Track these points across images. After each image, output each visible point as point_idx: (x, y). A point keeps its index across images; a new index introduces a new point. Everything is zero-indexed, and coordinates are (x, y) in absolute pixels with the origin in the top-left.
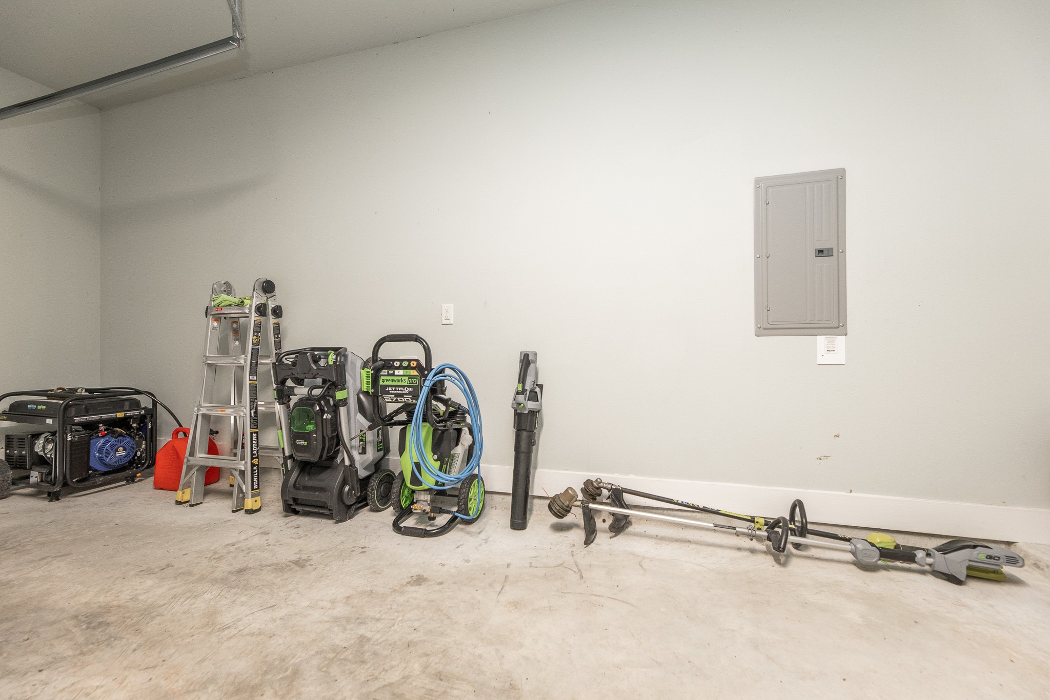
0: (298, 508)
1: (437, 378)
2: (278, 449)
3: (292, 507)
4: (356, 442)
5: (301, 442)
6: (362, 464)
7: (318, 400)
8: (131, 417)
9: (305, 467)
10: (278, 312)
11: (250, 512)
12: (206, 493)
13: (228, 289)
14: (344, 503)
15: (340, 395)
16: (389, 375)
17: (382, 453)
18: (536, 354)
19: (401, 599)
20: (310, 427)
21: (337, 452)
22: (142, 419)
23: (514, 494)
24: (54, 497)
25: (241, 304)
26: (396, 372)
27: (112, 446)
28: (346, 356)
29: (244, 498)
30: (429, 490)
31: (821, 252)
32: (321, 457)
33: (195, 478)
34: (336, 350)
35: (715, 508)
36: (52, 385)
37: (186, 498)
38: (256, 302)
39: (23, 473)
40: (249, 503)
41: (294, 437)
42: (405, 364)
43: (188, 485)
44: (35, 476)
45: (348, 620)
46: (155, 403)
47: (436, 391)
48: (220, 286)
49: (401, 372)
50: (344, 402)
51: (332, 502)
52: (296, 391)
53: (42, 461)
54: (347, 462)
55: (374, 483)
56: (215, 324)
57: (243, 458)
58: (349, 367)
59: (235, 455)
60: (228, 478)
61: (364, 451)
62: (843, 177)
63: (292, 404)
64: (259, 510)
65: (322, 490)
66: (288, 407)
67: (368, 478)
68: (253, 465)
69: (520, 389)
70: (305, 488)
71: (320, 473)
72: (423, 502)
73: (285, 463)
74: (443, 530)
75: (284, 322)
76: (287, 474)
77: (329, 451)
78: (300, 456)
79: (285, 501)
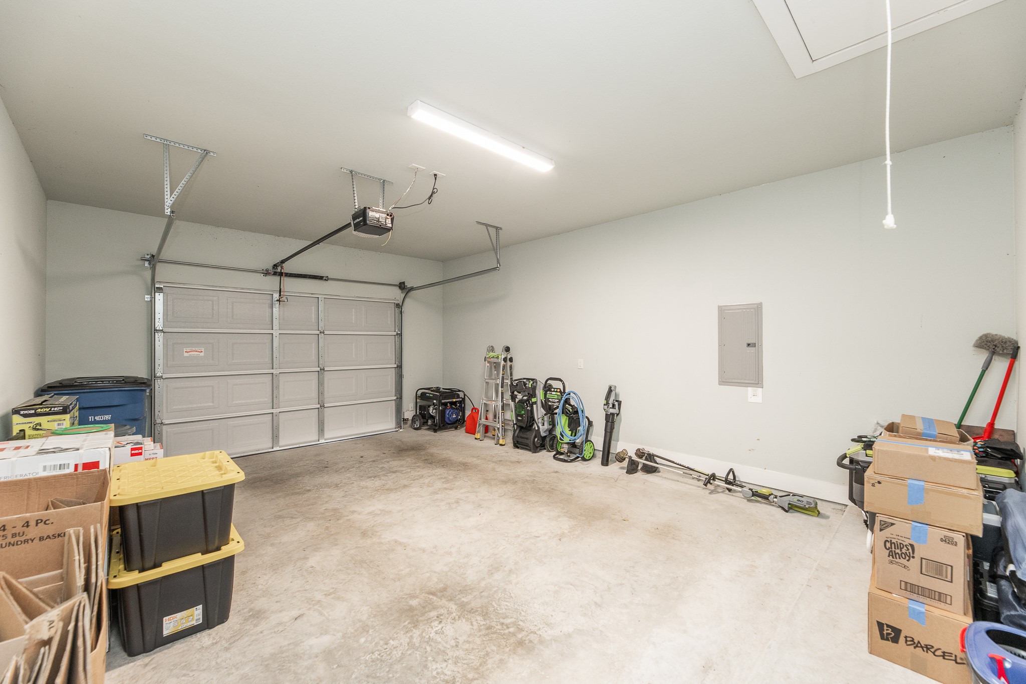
0: (519, 446)
1: (566, 397)
2: (511, 421)
3: (517, 444)
4: (540, 420)
5: (519, 418)
6: (543, 430)
7: (526, 401)
8: (457, 401)
9: (521, 428)
10: (511, 360)
11: (501, 445)
12: (485, 437)
13: (492, 349)
14: (535, 445)
15: (534, 400)
16: (550, 394)
17: (551, 426)
18: (615, 387)
19: (548, 475)
20: (523, 412)
21: (533, 424)
22: (460, 402)
23: (603, 451)
24: (435, 431)
25: (498, 358)
26: (553, 393)
27: (452, 413)
28: (536, 382)
29: (499, 439)
30: (568, 443)
31: (749, 345)
32: (527, 425)
33: (482, 429)
34: (533, 380)
35: (692, 468)
36: (434, 386)
37: (478, 437)
38: (503, 357)
39: (425, 420)
40: (501, 442)
41: (517, 415)
42: (556, 390)
43: (479, 432)
44: (430, 422)
45: (531, 476)
46: (465, 395)
47: (567, 401)
48: (490, 348)
49: (554, 393)
50: (535, 403)
51: (531, 445)
52: (518, 397)
53: (433, 417)
54: (537, 429)
55: (548, 439)
56: (488, 364)
57: (499, 423)
58: (538, 387)
59: (495, 421)
60: (491, 432)
61: (543, 425)
62: (761, 308)
63: (517, 401)
64: (504, 445)
65: (527, 439)
66: (515, 402)
67: (545, 437)
68: (502, 426)
69: (605, 403)
70: (522, 438)
71: (527, 431)
72: (565, 448)
73: (514, 426)
74: (572, 461)
75: (514, 363)
76: (515, 431)
77: (530, 422)
78: (520, 424)
79: (514, 442)
